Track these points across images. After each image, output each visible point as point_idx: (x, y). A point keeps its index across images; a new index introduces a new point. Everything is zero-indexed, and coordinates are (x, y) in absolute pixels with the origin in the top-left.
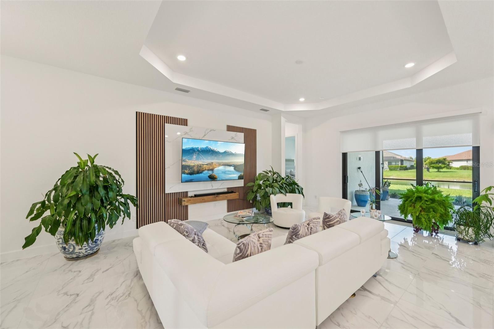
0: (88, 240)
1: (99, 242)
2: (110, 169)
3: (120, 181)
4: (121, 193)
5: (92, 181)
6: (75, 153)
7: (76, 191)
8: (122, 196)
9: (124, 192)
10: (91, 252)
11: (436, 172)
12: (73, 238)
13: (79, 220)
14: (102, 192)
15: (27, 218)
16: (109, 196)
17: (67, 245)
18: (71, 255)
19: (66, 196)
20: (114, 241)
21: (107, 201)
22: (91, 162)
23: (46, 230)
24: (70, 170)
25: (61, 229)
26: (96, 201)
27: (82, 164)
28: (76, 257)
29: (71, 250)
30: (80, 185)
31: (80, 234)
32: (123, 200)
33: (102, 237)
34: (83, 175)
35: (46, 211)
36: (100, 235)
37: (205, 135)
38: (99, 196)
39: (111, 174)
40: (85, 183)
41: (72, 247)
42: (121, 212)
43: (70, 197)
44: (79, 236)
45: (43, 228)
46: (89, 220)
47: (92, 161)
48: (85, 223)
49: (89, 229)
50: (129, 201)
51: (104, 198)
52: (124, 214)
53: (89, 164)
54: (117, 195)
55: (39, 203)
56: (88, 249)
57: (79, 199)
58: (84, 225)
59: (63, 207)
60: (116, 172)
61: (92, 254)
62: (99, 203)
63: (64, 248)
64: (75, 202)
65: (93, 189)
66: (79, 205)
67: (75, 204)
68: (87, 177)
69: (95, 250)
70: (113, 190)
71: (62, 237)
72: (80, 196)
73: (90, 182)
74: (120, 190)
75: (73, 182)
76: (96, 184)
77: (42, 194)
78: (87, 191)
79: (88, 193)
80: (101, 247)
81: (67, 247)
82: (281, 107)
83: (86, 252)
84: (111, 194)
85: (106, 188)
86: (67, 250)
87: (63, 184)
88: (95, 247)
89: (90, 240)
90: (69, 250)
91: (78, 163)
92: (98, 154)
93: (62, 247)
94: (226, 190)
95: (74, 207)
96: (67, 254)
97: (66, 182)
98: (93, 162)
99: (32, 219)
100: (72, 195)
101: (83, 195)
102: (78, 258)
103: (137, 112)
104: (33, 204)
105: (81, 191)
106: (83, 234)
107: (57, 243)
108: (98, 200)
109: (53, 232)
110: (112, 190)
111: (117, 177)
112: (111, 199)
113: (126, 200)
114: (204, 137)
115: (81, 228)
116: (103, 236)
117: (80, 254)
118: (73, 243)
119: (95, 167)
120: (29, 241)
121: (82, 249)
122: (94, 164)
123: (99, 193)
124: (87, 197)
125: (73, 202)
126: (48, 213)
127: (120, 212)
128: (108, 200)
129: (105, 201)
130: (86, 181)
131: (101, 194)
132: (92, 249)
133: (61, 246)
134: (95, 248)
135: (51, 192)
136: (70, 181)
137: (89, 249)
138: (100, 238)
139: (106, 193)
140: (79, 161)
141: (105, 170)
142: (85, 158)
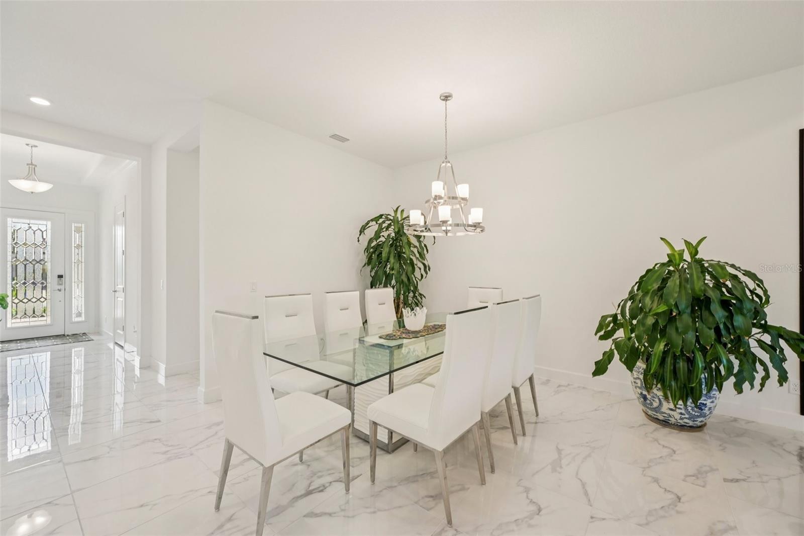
0: (687, 400)
1: (706, 411)
2: (733, 266)
3: (759, 291)
4: (763, 322)
5: (697, 288)
6: (662, 239)
7: (667, 306)
8: (766, 328)
10: (691, 423)
12: (659, 386)
13: (671, 357)
14: (719, 313)
15: (596, 334)
16: (735, 324)
17: (648, 392)
18: (654, 413)
19: (650, 310)
20: (735, 420)
21: (730, 334)
22: (691, 254)
23: (621, 359)
24: (654, 268)
25: (641, 365)
26: (706, 330)
27: (677, 256)
28: (663, 421)
29: (655, 404)
30: (676, 295)
31: (673, 383)
32: (767, 339)
33: (712, 402)
34: (680, 276)
35: (618, 329)
36: (710, 398)
38: (711, 319)
39: (735, 277)
40: (683, 292)
41: (657, 400)
42: (758, 364)
43: (657, 314)
44: (670, 386)
45: (617, 356)
46: (691, 362)
47: (694, 252)
48: (682, 365)
49: (690, 380)
50: (782, 343)
51: (722, 326)
52: (766, 369)
53: (687, 256)
54: (754, 325)
55: (611, 316)
56: (684, 415)
57: (671, 320)
58: (679, 368)
59: (644, 329)
60: (753, 276)
61: (692, 429)
62: (712, 333)
63: (645, 398)
64: (664, 324)
65: (700, 303)
66: (671, 331)
67: (665, 327)
68: (687, 280)
69: (699, 424)
70: (745, 311)
71: (641, 377)
72: (674, 314)
73: (693, 290)
74: (758, 313)
75: (660, 289)
76: (705, 295)
77: (613, 304)
78: (687, 308)
79: (689, 310)
80: (710, 421)
81: (648, 397)
83: (681, 419)
84: (739, 320)
85: (725, 304)
86: (648, 402)
87: (646, 291)
88: (698, 417)
89: (691, 400)
90: (651, 404)
91: (668, 255)
92: (705, 238)
93: (641, 393)
95: (663, 332)
96: (648, 408)
97: (649, 288)
98: (697, 253)
99: (601, 338)
100: (660, 310)
101: (679, 313)
102: (665, 423)
103: (802, 130)
104: (602, 316)
105: (676, 305)
106: (679, 385)
107: (634, 384)
108: (710, 329)
109: (630, 364)
110: (741, 311)
111: (751, 284)
112: (738, 331)
113: (775, 339)
115: (675, 372)
116: (716, 401)
117: (670, 419)
118: (660, 394)
119: (700, 262)
120: (600, 368)
121: (673, 409)
122: (697, 257)
123: (713, 315)
124: (686, 318)
125: (662, 323)
126: (620, 334)
127: (754, 363)
128: (731, 331)
129: (723, 332)
130: (685, 288)
131: (717, 317)
132: (692, 418)
133: (639, 391)
134: (700, 419)
135: (626, 301)
136: (656, 286)
137: (687, 416)
138: (708, 402)
139: (727, 317)
140: (669, 252)
141: (723, 268)
142: (679, 246)
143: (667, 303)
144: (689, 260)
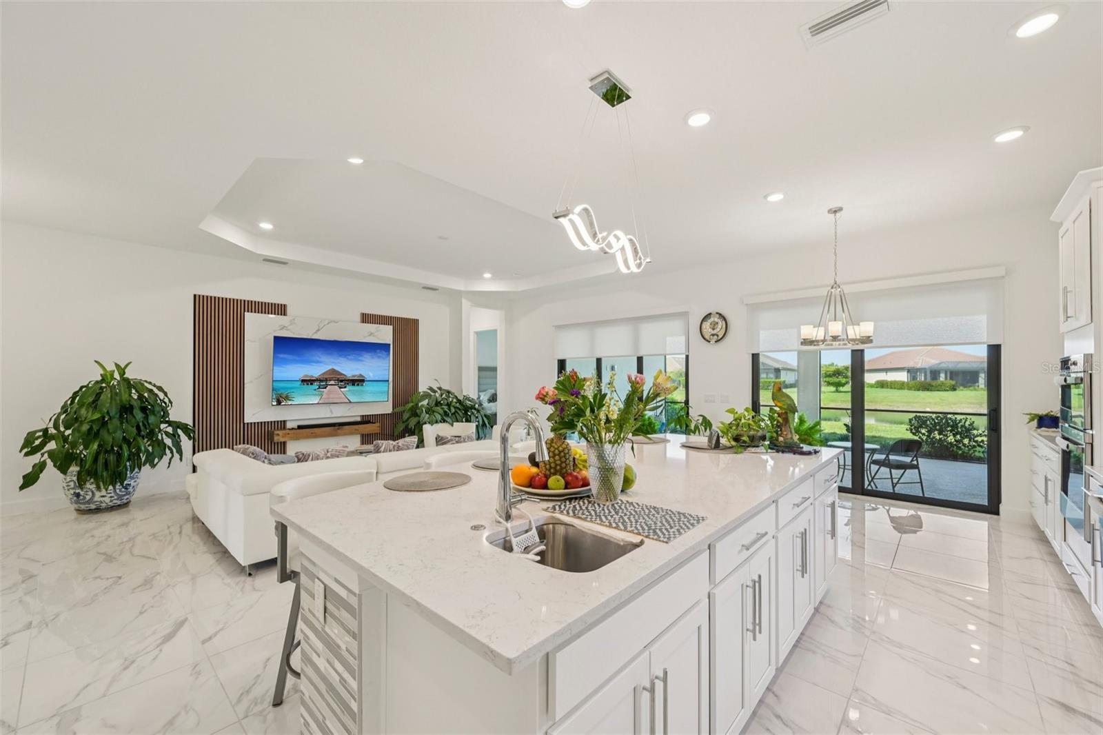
0: (116, 483)
1: (131, 489)
2: (150, 383)
3: (166, 400)
4: (167, 419)
5: (124, 399)
6: (96, 361)
7: (101, 413)
8: (170, 423)
9: (173, 417)
10: (119, 502)
11: (834, 392)
12: (92, 480)
13: (103, 453)
14: (139, 415)
15: (21, 451)
16: (150, 422)
17: (82, 489)
18: (87, 506)
19: (86, 418)
20: (154, 495)
21: (146, 428)
22: (120, 374)
23: (55, 466)
24: (88, 384)
25: (74, 469)
26: (130, 428)
27: (109, 376)
28: (95, 509)
29: (88, 498)
30: (108, 405)
31: (105, 474)
32: (170, 430)
33: (135, 481)
34: (111, 391)
35: (49, 442)
36: (134, 478)
37: (318, 330)
38: (133, 420)
39: (151, 391)
40: (113, 402)
41: (90, 493)
42: (167, 450)
43: (92, 421)
44: (102, 476)
45: (50, 463)
46: (119, 455)
47: (122, 373)
48: (112, 458)
49: (118, 466)
50: (180, 431)
51: (141, 424)
52: (172, 452)
53: (117, 376)
54: (162, 422)
55: (40, 431)
56: (113, 497)
57: (103, 423)
58: (110, 460)
59: (80, 434)
60: (160, 389)
61: (120, 507)
62: (134, 430)
63: (78, 495)
64: (98, 428)
65: (126, 409)
66: (104, 433)
67: (98, 431)
68: (116, 394)
69: (125, 501)
70: (156, 413)
71: (75, 478)
72: (106, 419)
73: (121, 401)
74: (166, 414)
75: (94, 402)
76: (129, 404)
77: (42, 419)
78: (116, 414)
79: (118, 416)
80: (134, 498)
81: (82, 493)
82: (458, 285)
83: (111, 501)
84: (152, 419)
85: (144, 410)
86: (81, 497)
88: (124, 495)
89: (119, 484)
90: (85, 498)
91: (101, 375)
92: (130, 363)
93: (74, 493)
94: (359, 419)
95: (97, 435)
96: (81, 503)
97: (85, 401)
98: (124, 373)
99: (27, 454)
100: (95, 418)
101: (110, 418)
102: (98, 510)
103: (195, 296)
104: (29, 433)
105: (108, 413)
106: (109, 473)
107: (66, 488)
108: (133, 427)
109: (63, 469)
110: (153, 412)
111: (161, 395)
112: (151, 426)
113: (175, 430)
114: (316, 333)
115: (106, 464)
116: (138, 481)
117: (102, 505)
118: (93, 487)
119: (127, 381)
120: (29, 480)
121: (105, 496)
122: (125, 376)
123: (135, 417)
124: (116, 422)
125: (95, 428)
126: (52, 445)
127: (165, 449)
128: (147, 426)
129: (142, 428)
130: (115, 400)
131: (137, 417)
132: (120, 497)
133: (72, 492)
134: (126, 497)
135: (59, 415)
136: (91, 399)
137: (116, 497)
138: (132, 483)
139: (144, 418)
140: (102, 372)
141: (143, 385)
142: (110, 367)
143: (100, 411)
144: (119, 378)
